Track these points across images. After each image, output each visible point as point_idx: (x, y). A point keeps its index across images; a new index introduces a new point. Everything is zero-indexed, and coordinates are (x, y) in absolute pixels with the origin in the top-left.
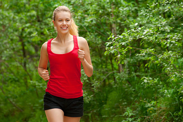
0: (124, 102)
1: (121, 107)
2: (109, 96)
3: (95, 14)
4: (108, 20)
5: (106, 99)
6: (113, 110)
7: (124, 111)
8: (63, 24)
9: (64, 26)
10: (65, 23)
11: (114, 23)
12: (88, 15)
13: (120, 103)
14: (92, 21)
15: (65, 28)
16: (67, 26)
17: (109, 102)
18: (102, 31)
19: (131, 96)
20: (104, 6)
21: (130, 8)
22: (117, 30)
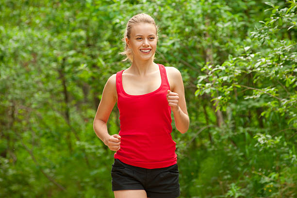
0: (227, 174)
1: (221, 183)
2: (202, 165)
3: (179, 33)
4: (200, 42)
5: (197, 170)
6: (209, 188)
7: (226, 190)
8: (144, 45)
9: (146, 47)
10: (147, 42)
11: (209, 47)
12: (168, 34)
13: (220, 176)
14: (173, 44)
15: (147, 51)
16: (150, 48)
17: (202, 175)
18: (190, 60)
19: (238, 165)
20: (193, 21)
21: (235, 24)
22: (215, 59)
